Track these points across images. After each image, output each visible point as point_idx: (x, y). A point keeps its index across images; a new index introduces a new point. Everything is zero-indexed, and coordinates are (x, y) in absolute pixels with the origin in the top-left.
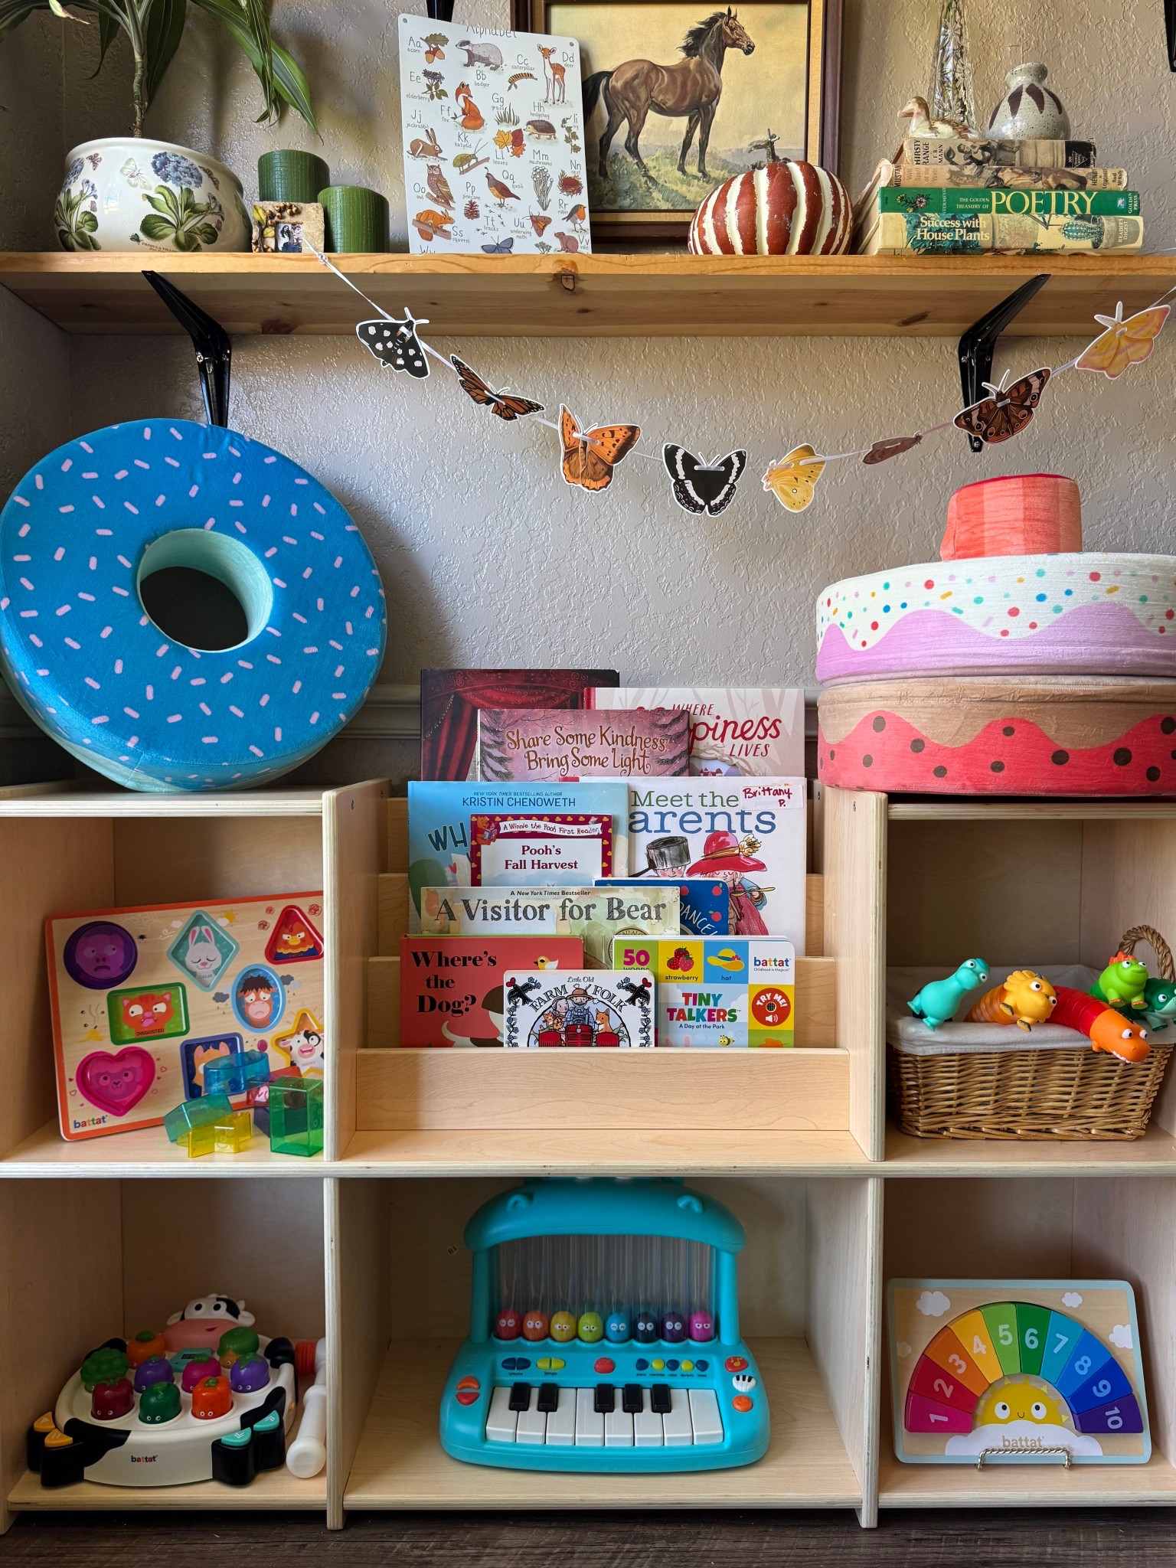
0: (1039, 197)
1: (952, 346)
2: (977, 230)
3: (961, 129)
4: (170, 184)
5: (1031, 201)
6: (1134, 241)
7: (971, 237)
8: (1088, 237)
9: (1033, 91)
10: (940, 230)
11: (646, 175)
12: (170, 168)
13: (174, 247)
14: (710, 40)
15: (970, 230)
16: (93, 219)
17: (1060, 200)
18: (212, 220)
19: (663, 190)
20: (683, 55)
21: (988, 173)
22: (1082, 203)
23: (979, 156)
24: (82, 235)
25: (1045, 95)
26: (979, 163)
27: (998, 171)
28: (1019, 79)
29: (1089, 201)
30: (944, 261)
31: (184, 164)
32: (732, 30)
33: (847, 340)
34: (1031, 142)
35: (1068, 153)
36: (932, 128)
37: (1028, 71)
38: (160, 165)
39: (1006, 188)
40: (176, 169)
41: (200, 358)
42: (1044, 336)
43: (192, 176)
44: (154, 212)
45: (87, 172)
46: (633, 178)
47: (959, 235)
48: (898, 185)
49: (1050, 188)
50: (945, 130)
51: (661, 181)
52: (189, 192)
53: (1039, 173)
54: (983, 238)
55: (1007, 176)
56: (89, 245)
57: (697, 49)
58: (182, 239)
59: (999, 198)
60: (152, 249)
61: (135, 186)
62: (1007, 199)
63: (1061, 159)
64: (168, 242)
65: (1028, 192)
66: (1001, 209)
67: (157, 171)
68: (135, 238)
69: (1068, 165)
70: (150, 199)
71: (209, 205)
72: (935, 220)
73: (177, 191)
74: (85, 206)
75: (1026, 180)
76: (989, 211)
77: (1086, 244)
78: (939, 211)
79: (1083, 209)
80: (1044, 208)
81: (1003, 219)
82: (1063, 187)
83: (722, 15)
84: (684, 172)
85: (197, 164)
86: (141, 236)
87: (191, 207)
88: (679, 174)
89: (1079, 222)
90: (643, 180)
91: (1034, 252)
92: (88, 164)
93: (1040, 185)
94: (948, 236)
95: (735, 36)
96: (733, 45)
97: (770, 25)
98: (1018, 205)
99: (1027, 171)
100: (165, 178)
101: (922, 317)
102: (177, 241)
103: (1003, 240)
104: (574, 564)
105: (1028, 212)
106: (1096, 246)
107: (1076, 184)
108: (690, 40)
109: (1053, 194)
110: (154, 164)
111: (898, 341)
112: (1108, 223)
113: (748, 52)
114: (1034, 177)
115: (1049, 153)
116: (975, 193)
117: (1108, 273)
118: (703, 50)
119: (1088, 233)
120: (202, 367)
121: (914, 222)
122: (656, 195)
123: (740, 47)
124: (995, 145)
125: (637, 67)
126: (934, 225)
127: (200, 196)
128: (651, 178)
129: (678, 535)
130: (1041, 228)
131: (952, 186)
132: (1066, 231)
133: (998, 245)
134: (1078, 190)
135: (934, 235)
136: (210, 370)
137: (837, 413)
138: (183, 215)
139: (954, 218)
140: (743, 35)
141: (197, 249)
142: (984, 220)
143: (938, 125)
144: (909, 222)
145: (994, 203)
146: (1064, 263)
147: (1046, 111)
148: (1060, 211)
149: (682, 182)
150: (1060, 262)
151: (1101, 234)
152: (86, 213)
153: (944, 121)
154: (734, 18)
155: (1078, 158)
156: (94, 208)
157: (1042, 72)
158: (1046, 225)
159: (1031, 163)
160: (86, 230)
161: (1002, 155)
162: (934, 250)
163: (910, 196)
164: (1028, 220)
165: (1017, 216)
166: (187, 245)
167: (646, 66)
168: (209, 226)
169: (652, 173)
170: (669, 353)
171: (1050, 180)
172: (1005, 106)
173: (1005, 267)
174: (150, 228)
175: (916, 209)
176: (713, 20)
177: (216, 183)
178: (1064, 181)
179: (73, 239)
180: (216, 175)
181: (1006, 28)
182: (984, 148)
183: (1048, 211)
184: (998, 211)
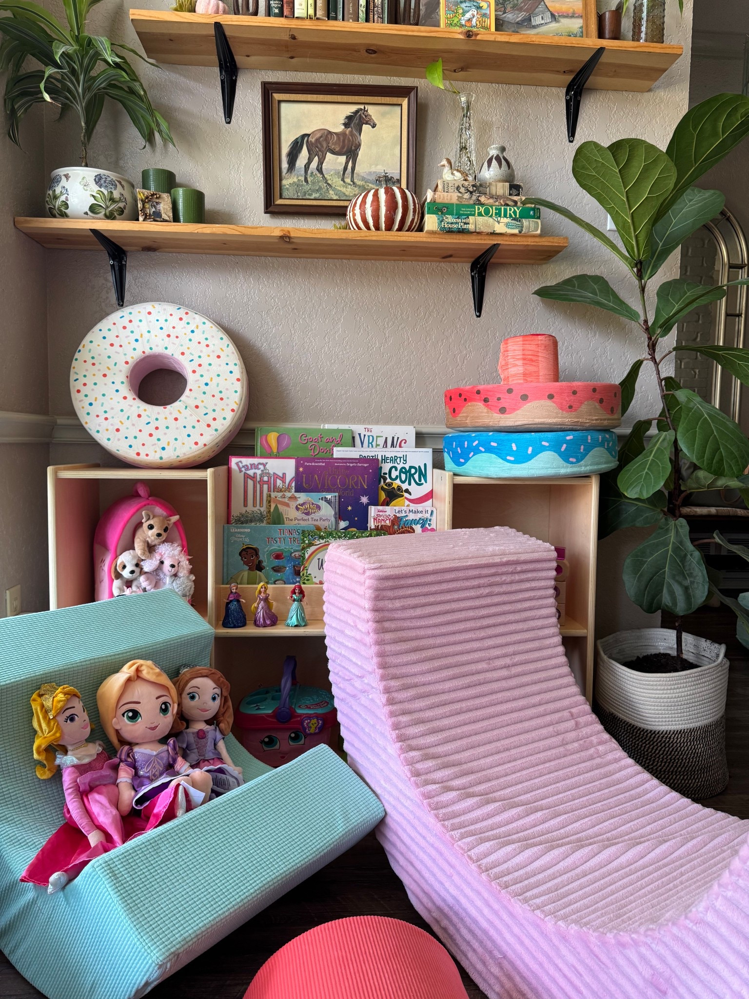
0: (496, 209)
1: (467, 267)
2: (469, 224)
3: (465, 175)
4: (103, 189)
5: (493, 211)
6: (537, 230)
7: (465, 226)
8: (516, 228)
9: (498, 159)
10: (452, 223)
11: (326, 182)
12: (102, 182)
13: (104, 218)
14: (356, 121)
15: (465, 223)
16: (67, 204)
17: (505, 210)
18: (121, 205)
19: (334, 190)
20: (343, 127)
21: (474, 198)
22: (515, 212)
23: (471, 189)
24: (61, 211)
25: (503, 160)
26: (471, 193)
27: (479, 196)
28: (493, 152)
29: (518, 212)
30: (454, 236)
31: (109, 179)
32: (366, 116)
33: (420, 263)
34: (494, 183)
35: (510, 189)
36: (452, 174)
37: (496, 148)
38: (98, 180)
39: (482, 204)
40: (105, 182)
41: (111, 262)
42: (510, 264)
43: (112, 185)
44: (96, 202)
45: (64, 182)
46: (320, 184)
47: (461, 225)
48: (435, 202)
49: (502, 205)
50: (458, 175)
51: (333, 186)
52: (111, 193)
53: (497, 198)
54: (471, 227)
55: (483, 199)
56: (64, 215)
57: (350, 125)
58: (108, 214)
59: (479, 209)
60: (94, 218)
61: (87, 190)
62: (482, 210)
63: (507, 192)
64: (101, 215)
65: (492, 206)
66: (480, 214)
67: (96, 183)
68: (86, 213)
69: (510, 195)
70: (93, 196)
71: (120, 198)
72: (450, 219)
73: (106, 192)
74: (63, 198)
75: (491, 201)
76: (474, 215)
77: (516, 231)
78: (452, 215)
79: (515, 215)
80: (498, 214)
81: (480, 219)
82: (507, 205)
83: (361, 109)
84: (344, 182)
85: (114, 179)
86: (89, 212)
87: (112, 200)
88: (342, 182)
89: (513, 222)
90: (325, 185)
91: (493, 234)
92: (64, 179)
93: (497, 203)
94: (455, 226)
95: (367, 119)
96: (367, 124)
97: (383, 115)
98: (487, 213)
99: (492, 197)
100: (100, 186)
101: (451, 256)
102: (105, 215)
103: (480, 228)
104: (292, 365)
105: (491, 216)
106: (520, 232)
107: (513, 204)
108: (346, 120)
109: (503, 208)
110: (95, 180)
111: (443, 265)
112: (525, 222)
113: (373, 127)
114: (495, 200)
115: (502, 189)
116: (468, 206)
117: (526, 243)
118: (352, 125)
119: (517, 227)
120: (113, 266)
121: (441, 219)
122: (331, 192)
123: (370, 124)
124: (478, 184)
125: (322, 132)
126: (450, 221)
127: (116, 195)
128: (328, 184)
129: (341, 353)
130: (497, 223)
131: (458, 203)
132: (507, 225)
133: (478, 230)
134: (513, 206)
135: (450, 225)
136: (117, 268)
137: (415, 298)
138: (109, 203)
139: (458, 218)
140: (371, 119)
141: (114, 218)
142: (471, 219)
143: (455, 172)
144: (438, 219)
145: (477, 211)
146: (507, 238)
147: (502, 168)
148: (505, 216)
149: (343, 186)
150: (505, 238)
151: (522, 227)
152: (63, 201)
153: (458, 170)
154: (367, 111)
155: (514, 191)
156: (67, 199)
157: (503, 149)
158: (499, 222)
159: (494, 194)
160: (63, 209)
161: (481, 189)
162: (450, 231)
163: (440, 207)
164: (491, 220)
165: (486, 218)
166: (110, 217)
167: (326, 132)
168: (120, 208)
169: (329, 182)
170: (336, 267)
171: (502, 201)
172: (486, 164)
173: (481, 239)
174: (92, 208)
175: (442, 213)
176: (357, 112)
177: (123, 187)
178: (508, 202)
179: (56, 212)
180: (123, 183)
181: (494, 119)
182: (473, 186)
183: (500, 216)
184: (478, 215)
